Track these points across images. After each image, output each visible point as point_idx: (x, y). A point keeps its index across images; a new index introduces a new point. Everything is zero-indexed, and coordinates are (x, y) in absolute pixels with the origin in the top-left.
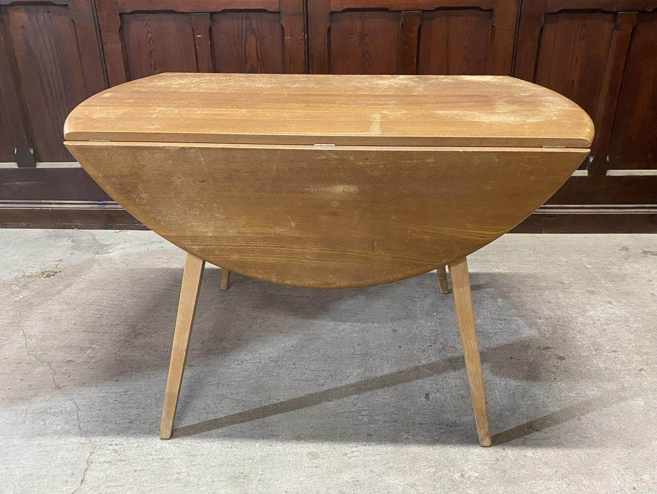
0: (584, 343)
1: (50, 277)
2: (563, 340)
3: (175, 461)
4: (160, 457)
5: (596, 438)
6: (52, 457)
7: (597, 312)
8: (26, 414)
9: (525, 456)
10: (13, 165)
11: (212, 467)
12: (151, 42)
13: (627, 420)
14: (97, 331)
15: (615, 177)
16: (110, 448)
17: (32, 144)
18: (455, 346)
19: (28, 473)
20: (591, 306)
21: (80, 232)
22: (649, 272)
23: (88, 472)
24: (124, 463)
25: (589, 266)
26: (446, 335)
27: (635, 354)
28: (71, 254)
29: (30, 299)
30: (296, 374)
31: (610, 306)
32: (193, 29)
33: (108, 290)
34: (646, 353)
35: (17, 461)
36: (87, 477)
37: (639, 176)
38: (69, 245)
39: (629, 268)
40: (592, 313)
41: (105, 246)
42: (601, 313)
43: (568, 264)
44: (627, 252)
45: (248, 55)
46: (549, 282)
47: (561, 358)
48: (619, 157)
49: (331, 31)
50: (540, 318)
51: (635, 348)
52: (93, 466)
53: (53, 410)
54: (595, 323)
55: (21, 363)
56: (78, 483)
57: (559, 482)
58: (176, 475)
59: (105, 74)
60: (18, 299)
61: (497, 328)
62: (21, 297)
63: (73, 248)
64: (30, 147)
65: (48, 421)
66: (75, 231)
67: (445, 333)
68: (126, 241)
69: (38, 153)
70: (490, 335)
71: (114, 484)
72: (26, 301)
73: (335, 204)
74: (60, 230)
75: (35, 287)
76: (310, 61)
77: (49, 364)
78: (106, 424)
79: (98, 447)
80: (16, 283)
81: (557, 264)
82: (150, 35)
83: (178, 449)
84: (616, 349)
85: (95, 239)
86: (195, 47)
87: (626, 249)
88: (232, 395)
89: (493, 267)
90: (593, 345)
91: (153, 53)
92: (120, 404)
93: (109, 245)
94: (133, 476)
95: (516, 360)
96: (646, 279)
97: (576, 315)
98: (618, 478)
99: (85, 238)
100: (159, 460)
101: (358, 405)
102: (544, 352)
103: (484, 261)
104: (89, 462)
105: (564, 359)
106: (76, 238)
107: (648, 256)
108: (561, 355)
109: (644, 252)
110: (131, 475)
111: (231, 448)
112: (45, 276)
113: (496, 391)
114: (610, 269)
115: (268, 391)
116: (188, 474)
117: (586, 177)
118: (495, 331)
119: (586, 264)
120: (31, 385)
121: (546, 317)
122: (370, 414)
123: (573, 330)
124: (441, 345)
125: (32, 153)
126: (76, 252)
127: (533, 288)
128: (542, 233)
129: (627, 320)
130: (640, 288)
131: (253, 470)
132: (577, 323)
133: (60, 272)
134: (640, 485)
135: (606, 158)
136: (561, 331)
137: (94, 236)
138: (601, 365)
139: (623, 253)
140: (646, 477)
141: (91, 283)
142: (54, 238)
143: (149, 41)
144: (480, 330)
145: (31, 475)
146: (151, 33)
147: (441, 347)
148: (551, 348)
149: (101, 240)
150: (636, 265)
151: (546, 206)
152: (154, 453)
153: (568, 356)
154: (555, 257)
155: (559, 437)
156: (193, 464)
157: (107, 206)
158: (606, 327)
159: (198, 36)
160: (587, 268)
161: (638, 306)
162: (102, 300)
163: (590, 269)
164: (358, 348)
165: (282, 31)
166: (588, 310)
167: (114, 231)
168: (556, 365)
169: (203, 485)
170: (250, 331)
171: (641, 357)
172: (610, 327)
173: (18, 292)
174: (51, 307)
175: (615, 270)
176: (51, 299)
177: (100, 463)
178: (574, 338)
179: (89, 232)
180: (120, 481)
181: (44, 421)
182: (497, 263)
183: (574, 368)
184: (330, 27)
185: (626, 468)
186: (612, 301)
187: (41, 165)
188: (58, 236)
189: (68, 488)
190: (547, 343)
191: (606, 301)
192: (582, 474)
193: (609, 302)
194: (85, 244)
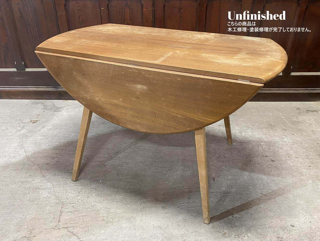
0: (283, 153)
1: (34, 123)
2: (274, 152)
3: (101, 211)
4: (94, 209)
5: (292, 199)
6: (44, 209)
7: (288, 139)
8: (30, 189)
9: (260, 207)
10: (14, 70)
11: (118, 214)
12: (80, 11)
13: (305, 190)
14: (59, 149)
15: (295, 76)
16: (70, 205)
17: (23, 60)
18: (224, 155)
19: (33, 217)
20: (285, 136)
21: (47, 101)
22: (310, 120)
23: (61, 217)
24: (77, 212)
25: (282, 117)
26: (220, 150)
27: (306, 159)
28: (43, 112)
29: (26, 134)
30: (153, 169)
31: (293, 136)
32: (100, 5)
33: (62, 129)
34: (311, 158)
35: (27, 212)
36: (61, 219)
37: (305, 75)
38: (42, 108)
39: (301, 118)
40: (285, 139)
41: (59, 108)
42: (289, 139)
43: (273, 116)
44: (300, 111)
45: (125, 18)
46: (265, 125)
47: (273, 161)
48: (297, 66)
49: (165, 6)
50: (262, 142)
51: (306, 156)
52: (63, 214)
53: (42, 187)
54: (287, 144)
55: (25, 165)
56: (57, 222)
57: (276, 219)
58: (102, 218)
59: (58, 26)
60: (20, 134)
61: (243, 147)
62: (22, 133)
63: (44, 109)
64: (22, 61)
65: (40, 193)
66: (44, 101)
67: (220, 149)
68: (69, 106)
69: (26, 64)
70: (240, 150)
71: (74, 222)
72: (24, 135)
73: (138, 93)
74: (37, 100)
75: (28, 128)
76: (155, 20)
77: (38, 165)
78: (67, 194)
79: (64, 205)
80: (19, 126)
81: (268, 116)
82: (79, 8)
83: (102, 205)
84: (298, 156)
85: (54, 105)
86: (101, 14)
87: (298, 109)
88: (124, 179)
89: (239, 118)
90: (287, 155)
91: (81, 17)
92: (73, 184)
93: (61, 107)
94: (82, 218)
95: (253, 162)
96: (309, 123)
97: (279, 140)
98: (303, 217)
99: (49, 104)
100: (93, 211)
101: (182, 184)
102: (265, 158)
103: (235, 115)
104: (61, 212)
105: (275, 161)
106: (45, 104)
107: (309, 112)
108: (273, 159)
109: (307, 111)
110: (81, 218)
111: (126, 204)
112: (32, 123)
113: (245, 177)
114: (292, 119)
115: (141, 177)
116: (108, 217)
117: (281, 76)
118: (243, 148)
119: (281, 116)
120: (31, 175)
121: (265, 141)
122: (188, 188)
123: (278, 147)
124: (218, 155)
125: (23, 64)
126: (46, 111)
127: (258, 128)
128: (260, 101)
129: (301, 143)
130: (306, 128)
131: (137, 215)
132: (279, 144)
133: (39, 120)
134: (313, 220)
135: (291, 67)
136: (272, 148)
137: (53, 103)
138: (291, 164)
139: (298, 111)
140: (315, 217)
141: (54, 126)
142: (34, 104)
143: (79, 11)
144: (236, 148)
145: (35, 218)
146: (80, 7)
147: (218, 156)
148: (268, 156)
149: (57, 105)
150: (304, 117)
151: (263, 89)
152: (91, 207)
153: (276, 160)
154: (267, 113)
155: (275, 198)
156: (109, 212)
157: (59, 89)
158: (293, 146)
159: (102, 8)
160: (282, 118)
161: (306, 136)
162: (60, 134)
163: (283, 118)
164: (181, 157)
165: (142, 6)
166: (284, 138)
167: (63, 100)
168: (271, 164)
169: (115, 222)
170: (130, 149)
171: (309, 160)
172: (294, 146)
173: (20, 130)
174: (36, 138)
175: (295, 119)
176: (36, 134)
177: (66, 212)
178: (278, 151)
179: (51, 101)
180: (76, 221)
181: (38, 192)
182: (241, 116)
183: (279, 165)
184: (165, 5)
185: (306, 213)
186: (294, 133)
187: (27, 70)
188: (37, 103)
189: (53, 224)
190: (267, 154)
191: (291, 134)
192: (287, 215)
193: (293, 134)
194: (50, 107)
